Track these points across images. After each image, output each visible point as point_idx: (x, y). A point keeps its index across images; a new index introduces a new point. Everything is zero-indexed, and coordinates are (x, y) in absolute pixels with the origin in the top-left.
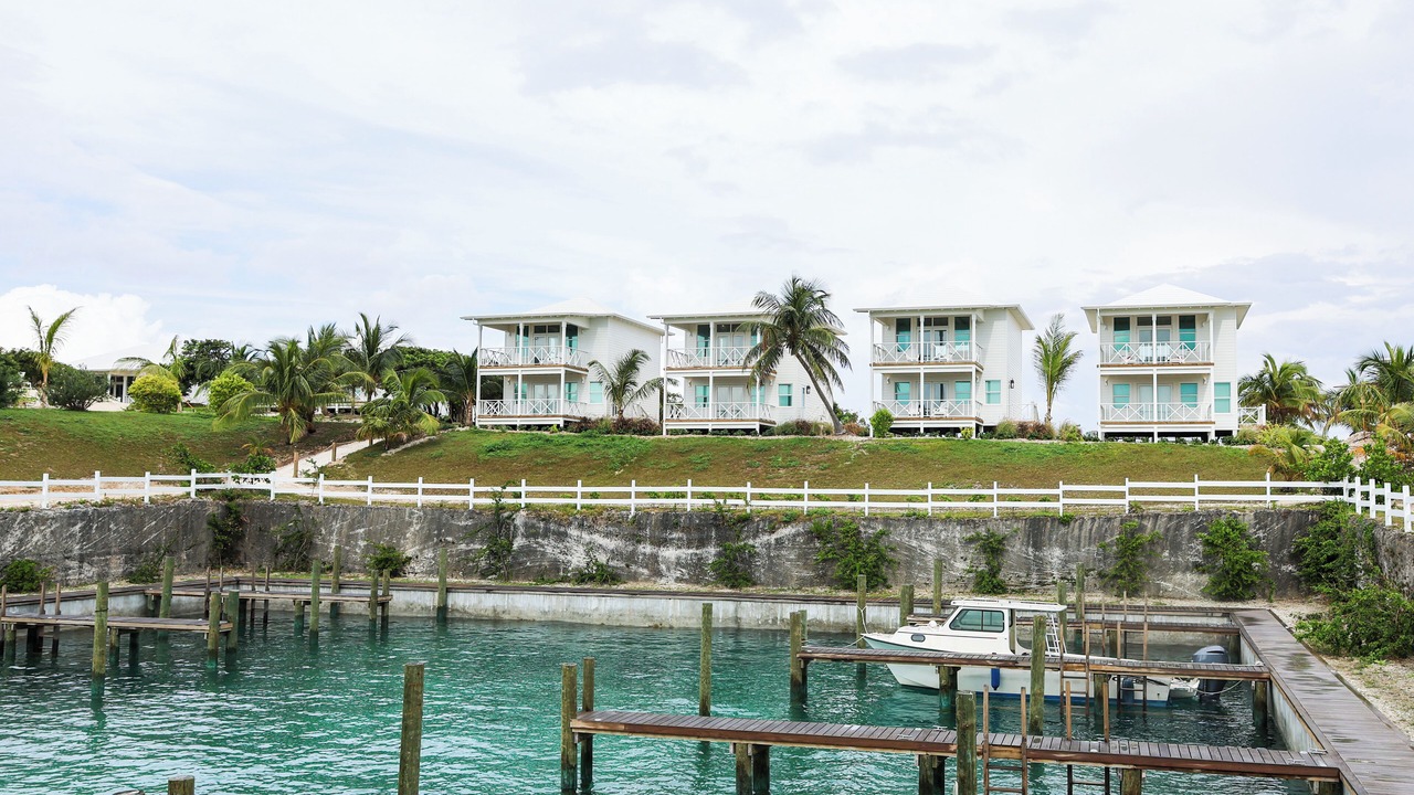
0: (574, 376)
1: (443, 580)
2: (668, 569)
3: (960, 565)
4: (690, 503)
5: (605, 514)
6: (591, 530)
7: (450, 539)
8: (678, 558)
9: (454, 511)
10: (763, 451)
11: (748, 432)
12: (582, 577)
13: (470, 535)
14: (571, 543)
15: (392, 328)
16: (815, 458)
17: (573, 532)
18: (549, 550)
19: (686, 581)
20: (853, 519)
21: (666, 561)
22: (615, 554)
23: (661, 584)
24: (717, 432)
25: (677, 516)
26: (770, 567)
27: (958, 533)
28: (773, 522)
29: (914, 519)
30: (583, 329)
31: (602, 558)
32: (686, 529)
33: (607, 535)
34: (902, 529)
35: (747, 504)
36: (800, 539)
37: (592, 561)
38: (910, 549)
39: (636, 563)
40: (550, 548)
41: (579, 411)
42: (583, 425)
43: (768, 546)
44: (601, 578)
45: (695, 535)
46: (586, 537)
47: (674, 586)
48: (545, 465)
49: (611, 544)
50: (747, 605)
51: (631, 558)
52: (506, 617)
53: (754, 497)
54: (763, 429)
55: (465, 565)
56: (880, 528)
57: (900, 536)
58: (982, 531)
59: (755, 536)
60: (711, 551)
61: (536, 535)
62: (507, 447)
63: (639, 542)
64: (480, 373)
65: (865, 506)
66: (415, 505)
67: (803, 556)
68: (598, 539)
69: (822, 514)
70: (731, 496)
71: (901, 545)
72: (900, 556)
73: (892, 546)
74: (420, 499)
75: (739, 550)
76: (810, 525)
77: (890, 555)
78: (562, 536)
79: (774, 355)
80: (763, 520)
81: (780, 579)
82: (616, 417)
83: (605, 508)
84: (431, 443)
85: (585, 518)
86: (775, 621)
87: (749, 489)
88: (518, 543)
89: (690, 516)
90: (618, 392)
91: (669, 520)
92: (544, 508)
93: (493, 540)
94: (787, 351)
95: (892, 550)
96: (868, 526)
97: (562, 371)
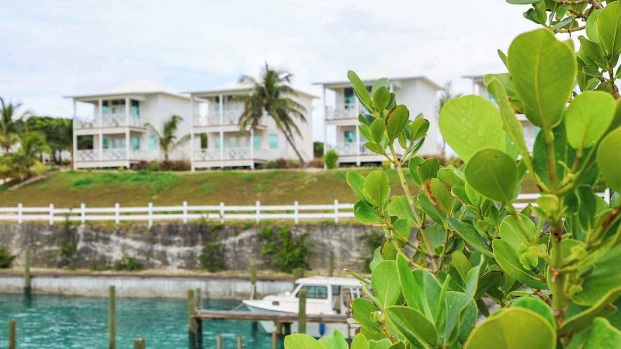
0: (136, 134)
1: (27, 270)
2: (173, 260)
3: (355, 254)
4: (185, 218)
5: (134, 226)
6: (124, 235)
7: (38, 243)
8: (179, 253)
9: (40, 226)
10: (250, 180)
11: (245, 167)
12: (120, 266)
13: (51, 241)
14: (112, 245)
15: (19, 105)
16: (282, 184)
17: (113, 237)
18: (99, 250)
19: (185, 268)
20: (287, 226)
21: (171, 255)
22: (140, 251)
23: (170, 270)
24: (226, 168)
25: (177, 226)
26: (236, 258)
27: (353, 234)
28: (237, 228)
29: (326, 225)
30: (143, 102)
31: (131, 254)
32: (183, 235)
33: (135, 239)
34: (318, 231)
35: (221, 217)
36: (254, 240)
37: (126, 257)
38: (323, 245)
39: (153, 257)
40: (99, 248)
41: (138, 157)
42: (141, 166)
43: (234, 244)
44: (131, 267)
45: (188, 238)
46: (122, 240)
47: (176, 271)
48: (110, 194)
49: (137, 245)
50: (213, 283)
51: (149, 254)
52: (67, 293)
53: (226, 212)
54: (257, 165)
55: (48, 260)
56: (304, 231)
57: (317, 236)
58: (369, 232)
59: (226, 237)
60: (199, 249)
61: (90, 240)
62: (88, 182)
63: (154, 243)
64: (76, 133)
65: (296, 217)
66: (17, 222)
67: (256, 250)
68: (129, 242)
69: (268, 223)
70: (213, 212)
71: (317, 242)
72: (318, 249)
73: (312, 243)
74: (20, 218)
75: (216, 247)
76: (260, 231)
77: (311, 249)
78: (107, 240)
79: (257, 116)
80: (231, 227)
81: (242, 266)
82: (163, 159)
83: (134, 222)
84: (42, 181)
85: (121, 229)
86: (230, 293)
87: (222, 207)
88: (80, 245)
89: (185, 226)
90: (165, 143)
91: (172, 229)
92: (96, 222)
93: (64, 244)
94: (265, 113)
95: (312, 245)
96: (295, 230)
97: (127, 131)
